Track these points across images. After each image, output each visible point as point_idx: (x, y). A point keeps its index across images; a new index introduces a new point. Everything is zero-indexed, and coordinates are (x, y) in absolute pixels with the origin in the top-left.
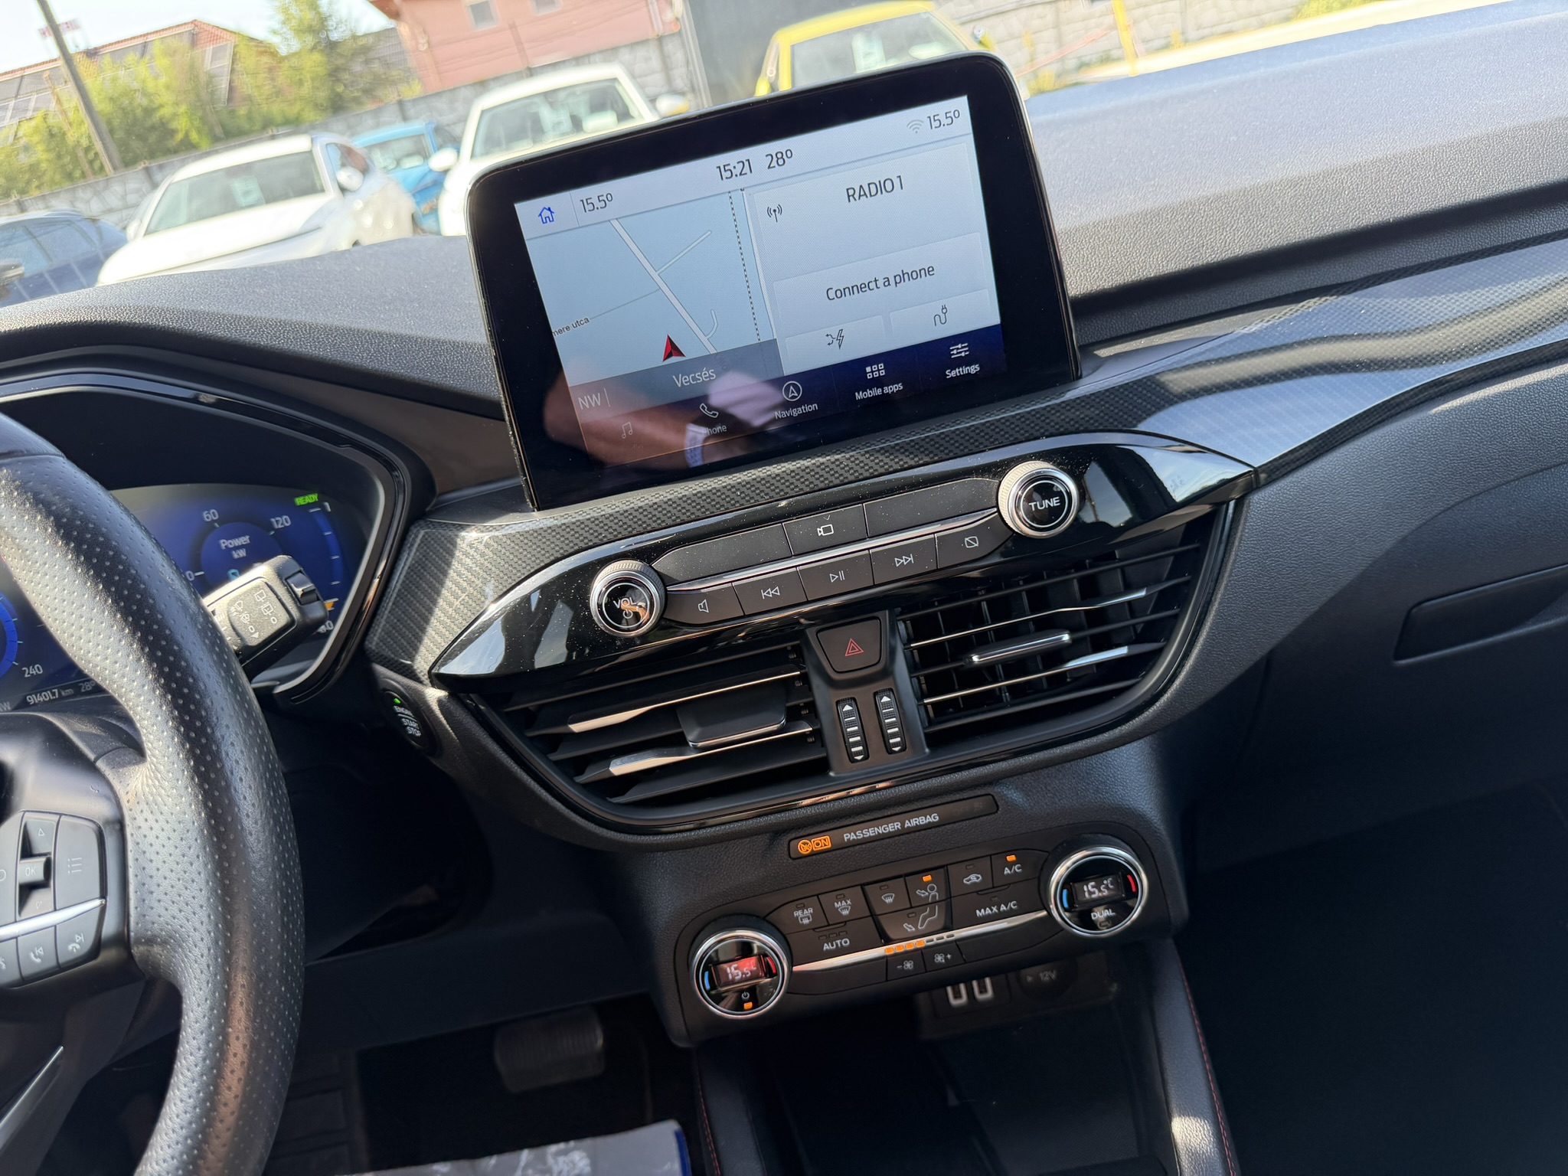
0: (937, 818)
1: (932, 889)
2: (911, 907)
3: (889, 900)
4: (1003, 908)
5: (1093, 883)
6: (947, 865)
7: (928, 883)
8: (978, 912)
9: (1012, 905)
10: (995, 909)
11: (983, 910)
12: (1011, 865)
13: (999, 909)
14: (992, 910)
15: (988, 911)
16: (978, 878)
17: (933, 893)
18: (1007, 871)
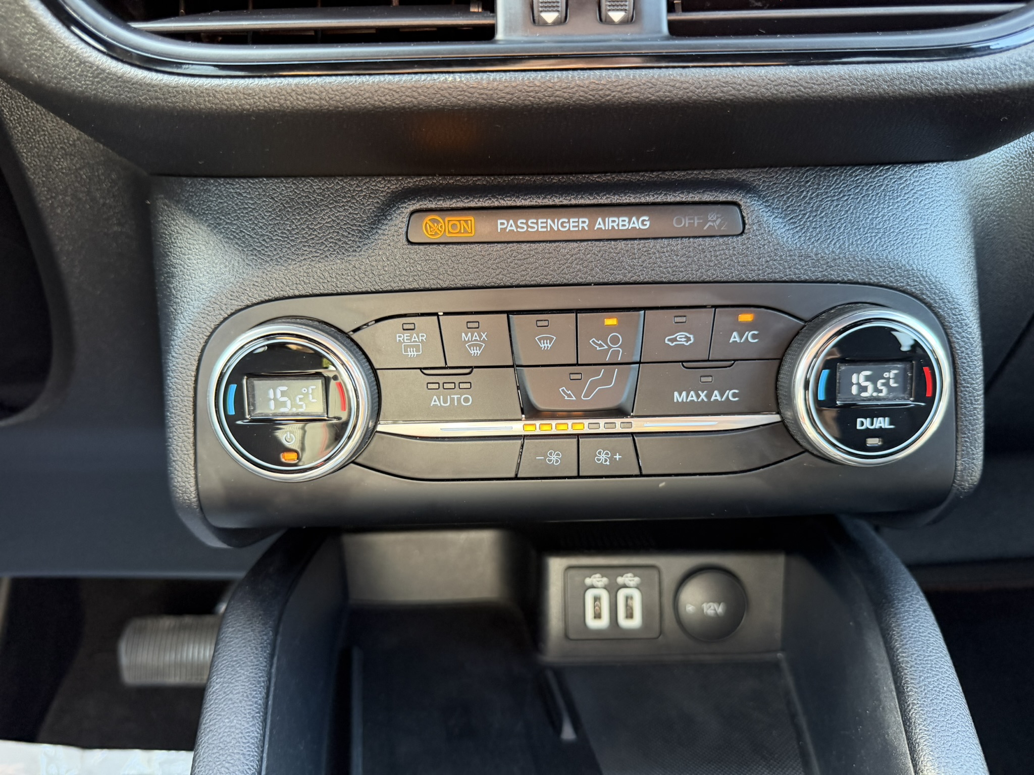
0: (648, 223)
1: (615, 340)
2: (577, 364)
3: (545, 345)
4: (716, 396)
5: (868, 373)
6: (645, 309)
7: (611, 328)
8: (676, 394)
9: (729, 394)
10: (703, 395)
11: (684, 394)
12: (744, 328)
13: (709, 396)
14: (698, 396)
15: (692, 396)
16: (688, 339)
17: (615, 347)
18: (735, 337)
